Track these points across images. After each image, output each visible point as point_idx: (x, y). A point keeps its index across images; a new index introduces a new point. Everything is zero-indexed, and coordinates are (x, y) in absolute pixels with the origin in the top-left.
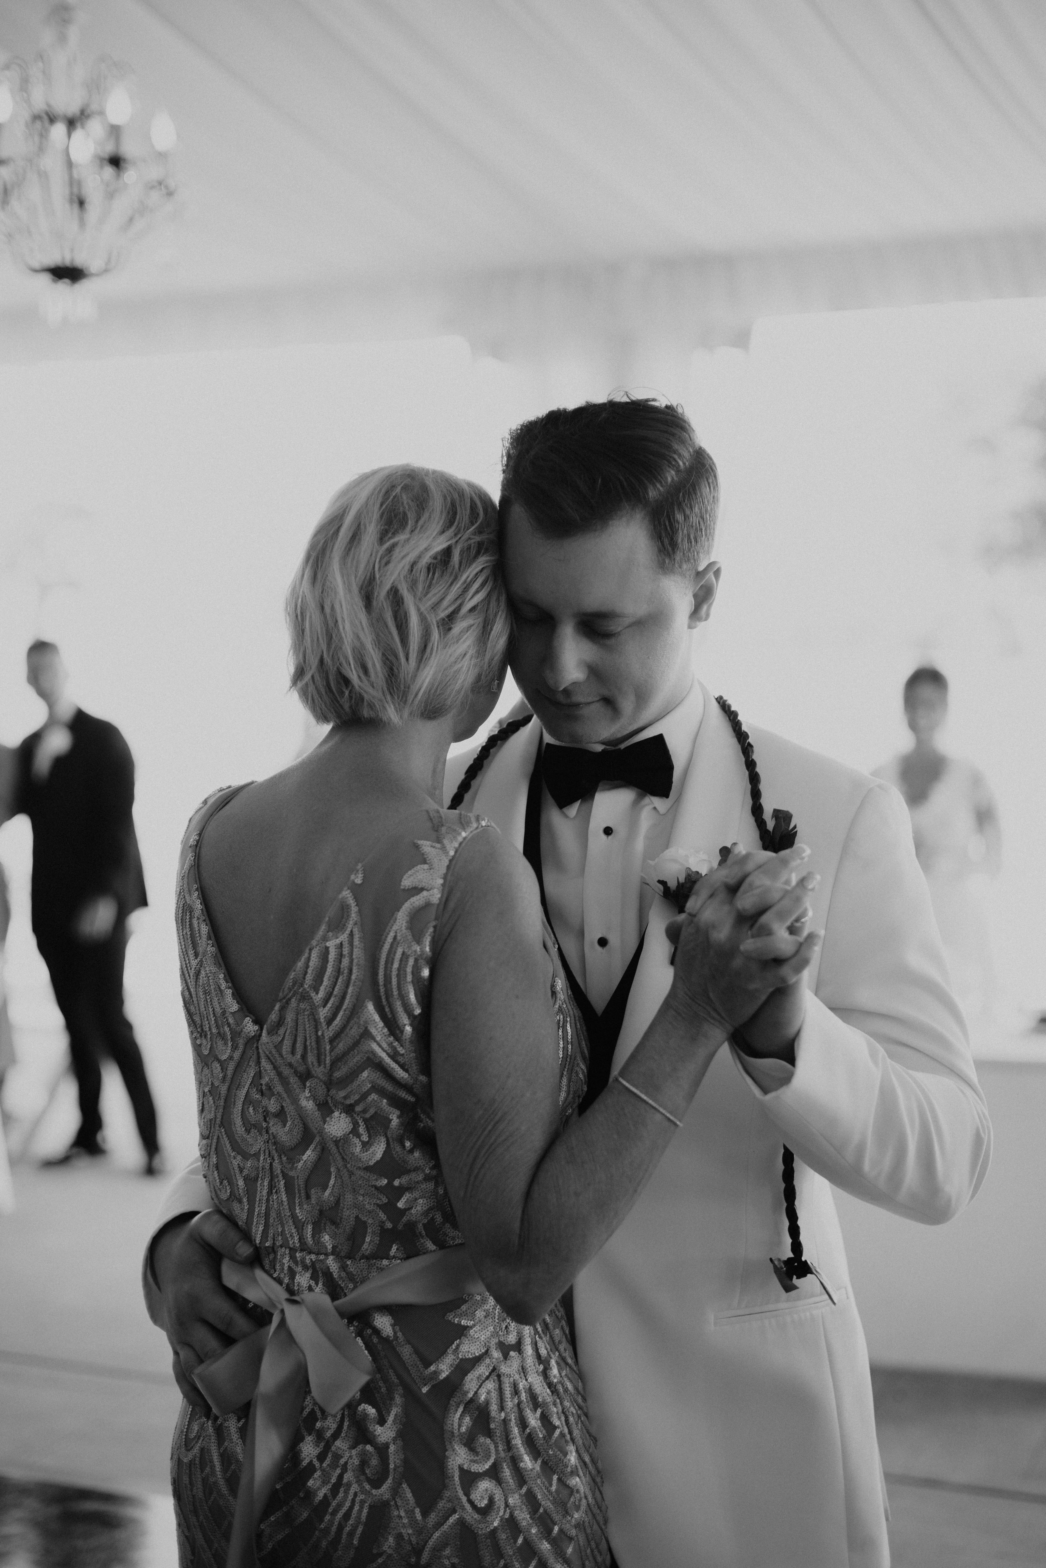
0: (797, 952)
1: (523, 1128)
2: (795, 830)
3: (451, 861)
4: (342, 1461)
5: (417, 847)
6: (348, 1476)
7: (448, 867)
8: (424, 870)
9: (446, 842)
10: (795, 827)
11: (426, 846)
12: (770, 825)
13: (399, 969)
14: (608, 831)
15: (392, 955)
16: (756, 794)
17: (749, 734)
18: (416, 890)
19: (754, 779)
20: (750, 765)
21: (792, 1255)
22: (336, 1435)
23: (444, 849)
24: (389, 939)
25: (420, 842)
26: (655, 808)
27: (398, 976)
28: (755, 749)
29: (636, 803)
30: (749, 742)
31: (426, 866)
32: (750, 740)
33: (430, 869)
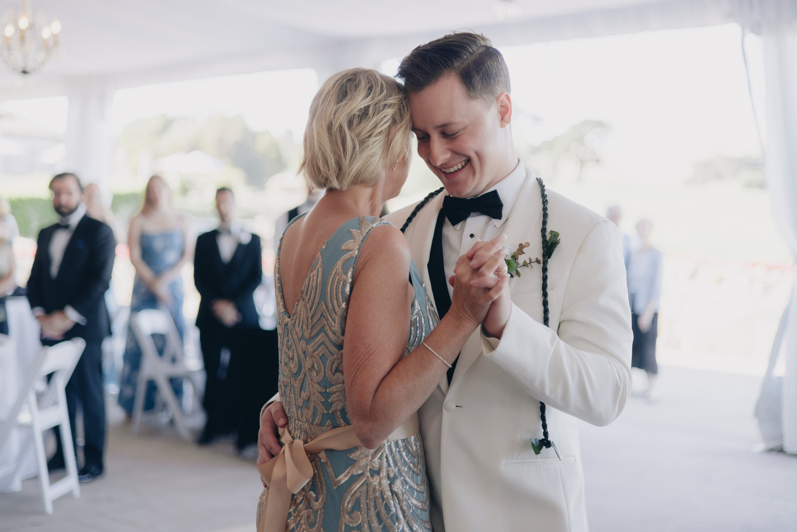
0: (497, 284)
1: (381, 360)
2: (559, 241)
3: (364, 238)
4: (301, 515)
5: (350, 232)
6: (302, 521)
7: (362, 241)
8: (351, 242)
9: (363, 229)
10: (559, 240)
11: (354, 231)
12: (548, 237)
13: (336, 286)
14: (472, 236)
15: (334, 280)
16: (544, 223)
17: (548, 196)
18: (348, 251)
19: (545, 215)
20: (545, 209)
21: (544, 438)
22: (300, 503)
23: (362, 233)
24: (334, 273)
25: (351, 230)
26: (495, 226)
27: (336, 289)
28: (549, 203)
29: (487, 223)
30: (546, 199)
31: (352, 241)
32: (547, 198)
33: (354, 242)
